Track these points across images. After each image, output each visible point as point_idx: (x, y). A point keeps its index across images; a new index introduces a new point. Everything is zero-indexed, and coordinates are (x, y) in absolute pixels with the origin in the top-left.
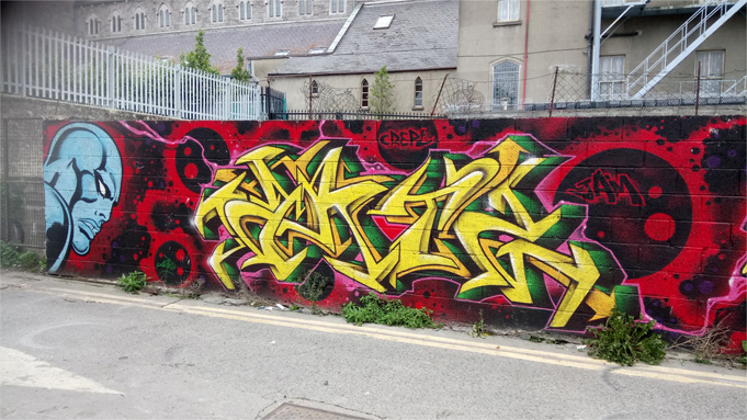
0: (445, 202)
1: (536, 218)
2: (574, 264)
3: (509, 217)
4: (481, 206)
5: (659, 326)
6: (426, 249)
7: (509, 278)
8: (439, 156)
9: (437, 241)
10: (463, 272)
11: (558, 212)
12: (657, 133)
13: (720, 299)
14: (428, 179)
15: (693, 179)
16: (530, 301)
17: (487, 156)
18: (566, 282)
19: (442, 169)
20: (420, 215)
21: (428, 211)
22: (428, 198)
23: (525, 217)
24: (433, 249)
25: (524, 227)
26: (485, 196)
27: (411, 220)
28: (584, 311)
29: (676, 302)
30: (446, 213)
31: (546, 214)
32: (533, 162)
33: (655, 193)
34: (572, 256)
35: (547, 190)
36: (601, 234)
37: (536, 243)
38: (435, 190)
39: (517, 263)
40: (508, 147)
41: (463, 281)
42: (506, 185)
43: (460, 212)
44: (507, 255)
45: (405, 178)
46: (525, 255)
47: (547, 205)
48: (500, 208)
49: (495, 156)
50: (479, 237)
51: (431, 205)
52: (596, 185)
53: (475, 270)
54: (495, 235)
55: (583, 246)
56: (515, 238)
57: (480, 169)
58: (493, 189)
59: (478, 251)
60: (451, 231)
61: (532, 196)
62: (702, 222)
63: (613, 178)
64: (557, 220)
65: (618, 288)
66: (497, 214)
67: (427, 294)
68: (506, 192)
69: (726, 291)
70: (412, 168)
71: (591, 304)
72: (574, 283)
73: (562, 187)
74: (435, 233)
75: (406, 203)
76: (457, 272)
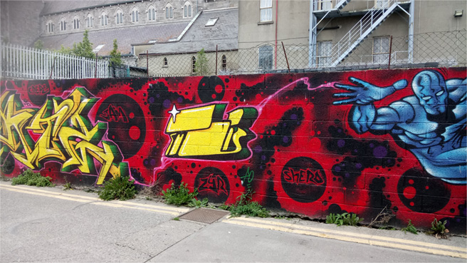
0: (54, 122)
1: (89, 130)
2: (105, 152)
3: (79, 129)
4: (68, 124)
5: (137, 182)
6: (48, 147)
7: (81, 160)
8: (51, 98)
9: (52, 142)
10: (63, 158)
11: (97, 126)
12: (130, 86)
13: (158, 168)
14: (48, 110)
15: (145, 109)
16: (88, 172)
17: (69, 98)
18: (102, 162)
19: (53, 105)
20: (45, 129)
21: (48, 127)
22: (48, 120)
23: (85, 129)
24: (51, 146)
25: (85, 134)
26: (70, 118)
27: (42, 132)
28: (109, 175)
29: (142, 170)
30: (55, 127)
31: (93, 127)
32: (86, 101)
33: (132, 116)
34: (103, 148)
35: (92, 115)
36: (113, 137)
37: (89, 142)
38: (51, 115)
39: (83, 152)
40: (76, 93)
41: (63, 162)
42: (77, 113)
43: (61, 126)
44: (79, 149)
45: (39, 110)
46: (86, 148)
47: (93, 123)
48: (75, 125)
49: (72, 98)
50: (68, 140)
51: (49, 124)
52: (110, 112)
53: (68, 157)
54: (74, 138)
55: (107, 143)
56: (82, 140)
57: (67, 105)
58: (73, 114)
59: (68, 147)
60: (58, 137)
61: (87, 118)
62: (150, 130)
63: (116, 109)
64: (97, 130)
65: (121, 164)
66: (74, 128)
67: (50, 169)
68: (77, 116)
69: (160, 164)
70: (41, 104)
71: (111, 172)
72: (105, 162)
73: (98, 114)
74: (51, 138)
75: (40, 122)
76: (61, 158)
